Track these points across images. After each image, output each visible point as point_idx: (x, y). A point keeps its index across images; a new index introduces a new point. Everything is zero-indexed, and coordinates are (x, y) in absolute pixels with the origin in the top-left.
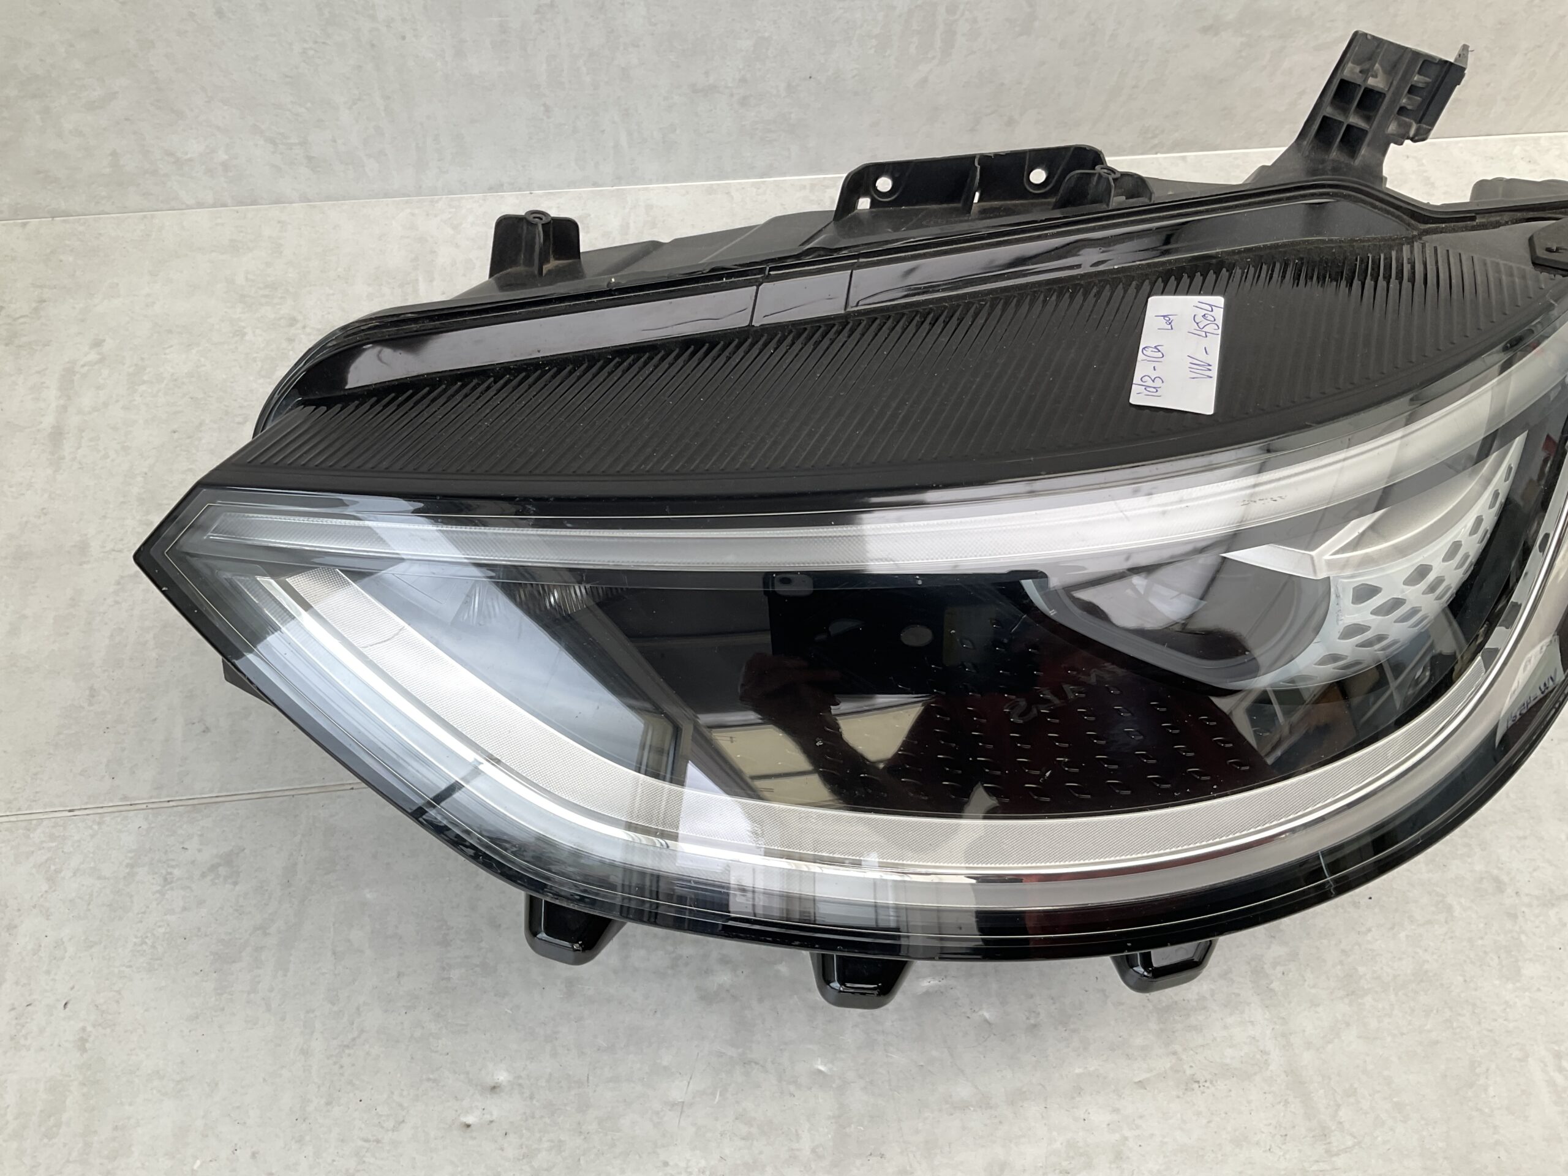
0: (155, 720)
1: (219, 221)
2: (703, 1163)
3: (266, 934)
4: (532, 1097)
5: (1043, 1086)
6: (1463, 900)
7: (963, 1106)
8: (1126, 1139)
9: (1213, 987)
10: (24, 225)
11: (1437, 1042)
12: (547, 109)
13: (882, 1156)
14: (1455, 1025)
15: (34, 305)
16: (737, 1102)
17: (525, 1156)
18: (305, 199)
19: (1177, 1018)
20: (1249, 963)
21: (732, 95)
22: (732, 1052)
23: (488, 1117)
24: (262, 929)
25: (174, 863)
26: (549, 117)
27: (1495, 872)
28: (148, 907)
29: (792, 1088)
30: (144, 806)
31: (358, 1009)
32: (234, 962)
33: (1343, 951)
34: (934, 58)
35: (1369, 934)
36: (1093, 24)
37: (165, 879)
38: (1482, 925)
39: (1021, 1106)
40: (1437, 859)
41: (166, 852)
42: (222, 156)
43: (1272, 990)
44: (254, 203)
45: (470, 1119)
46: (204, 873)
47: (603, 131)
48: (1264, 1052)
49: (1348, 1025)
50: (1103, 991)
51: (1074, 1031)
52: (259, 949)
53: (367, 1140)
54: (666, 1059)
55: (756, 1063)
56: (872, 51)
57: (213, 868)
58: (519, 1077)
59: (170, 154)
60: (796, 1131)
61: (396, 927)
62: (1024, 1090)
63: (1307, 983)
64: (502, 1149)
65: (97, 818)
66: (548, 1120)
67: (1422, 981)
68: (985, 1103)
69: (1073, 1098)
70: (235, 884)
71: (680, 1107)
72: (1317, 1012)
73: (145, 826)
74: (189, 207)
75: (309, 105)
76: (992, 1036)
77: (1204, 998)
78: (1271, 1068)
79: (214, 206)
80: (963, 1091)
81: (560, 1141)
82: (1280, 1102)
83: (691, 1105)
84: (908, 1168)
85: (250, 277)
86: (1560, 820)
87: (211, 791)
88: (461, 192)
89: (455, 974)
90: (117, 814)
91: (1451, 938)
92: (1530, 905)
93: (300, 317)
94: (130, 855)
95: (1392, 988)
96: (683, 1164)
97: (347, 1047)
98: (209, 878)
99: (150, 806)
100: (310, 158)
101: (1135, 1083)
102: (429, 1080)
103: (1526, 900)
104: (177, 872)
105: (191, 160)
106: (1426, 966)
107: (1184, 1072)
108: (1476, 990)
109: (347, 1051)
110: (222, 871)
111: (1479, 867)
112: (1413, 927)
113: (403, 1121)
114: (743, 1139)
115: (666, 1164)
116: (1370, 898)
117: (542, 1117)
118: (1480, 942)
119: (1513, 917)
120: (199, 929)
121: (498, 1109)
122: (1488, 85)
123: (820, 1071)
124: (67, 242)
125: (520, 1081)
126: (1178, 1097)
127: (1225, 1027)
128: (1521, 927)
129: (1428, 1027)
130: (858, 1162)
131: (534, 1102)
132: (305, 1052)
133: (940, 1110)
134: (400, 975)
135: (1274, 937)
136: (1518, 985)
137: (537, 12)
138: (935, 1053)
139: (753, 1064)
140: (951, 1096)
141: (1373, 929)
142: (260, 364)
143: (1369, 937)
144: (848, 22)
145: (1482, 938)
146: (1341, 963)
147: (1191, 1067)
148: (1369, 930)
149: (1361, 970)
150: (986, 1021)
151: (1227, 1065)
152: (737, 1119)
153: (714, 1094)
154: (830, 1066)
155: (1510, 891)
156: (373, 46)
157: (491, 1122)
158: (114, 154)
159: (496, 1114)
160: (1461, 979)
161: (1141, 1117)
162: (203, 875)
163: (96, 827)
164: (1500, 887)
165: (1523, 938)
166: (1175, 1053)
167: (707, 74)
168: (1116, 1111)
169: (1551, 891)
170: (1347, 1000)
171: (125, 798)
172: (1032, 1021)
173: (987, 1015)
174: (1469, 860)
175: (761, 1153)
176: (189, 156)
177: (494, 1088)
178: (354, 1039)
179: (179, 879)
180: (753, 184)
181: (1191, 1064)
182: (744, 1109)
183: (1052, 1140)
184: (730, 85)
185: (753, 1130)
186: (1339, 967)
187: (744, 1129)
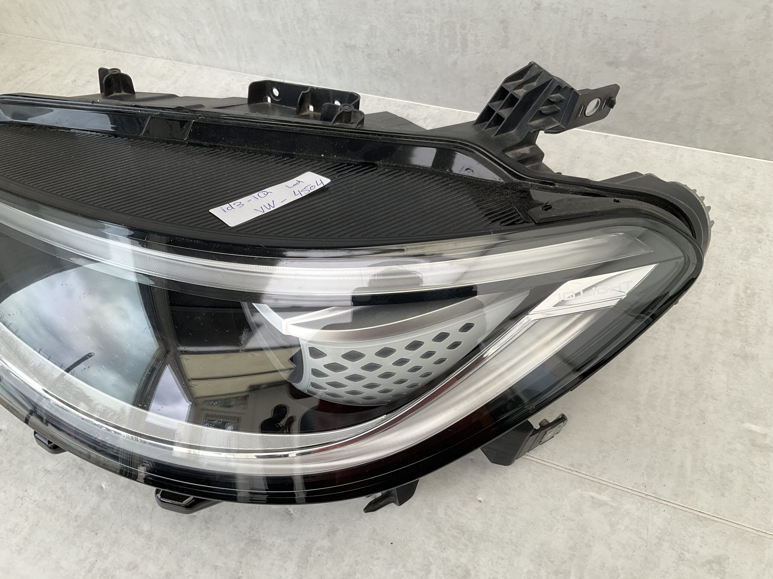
1: (165, 66)
2: (37, 498)
5: (177, 543)
6: (440, 572)
7: (139, 532)
9: (282, 543)
10: (105, 52)
12: (285, 43)
13: (97, 534)
16: (66, 482)
18: (198, 63)
19: (255, 547)
20: (307, 542)
21: (363, 52)
26: (286, 47)
27: (470, 567)
29: (87, 488)
33: (356, 561)
34: (458, 52)
35: (376, 561)
36: (542, 49)
39: (161, 547)
40: (443, 543)
42: (166, 38)
43: (308, 560)
44: (181, 61)
47: (309, 58)
50: (234, 517)
51: (208, 528)
55: (83, 471)
56: (426, 42)
58: (8, 431)
59: (148, 33)
60: (76, 505)
62: (168, 540)
63: (326, 566)
66: (4, 451)
68: (149, 537)
69: (184, 556)
71: (47, 472)
74: (159, 58)
75: (193, 22)
77: (274, 546)
79: (167, 59)
80: (146, 527)
83: (51, 474)
84: (101, 545)
86: (531, 560)
88: (257, 75)
96: (31, 494)
100: (198, 46)
101: (214, 565)
105: (156, 37)
107: (238, 573)
111: (463, 560)
112: (402, 570)
114: (57, 497)
115: (26, 491)
116: (392, 543)
117: (4, 449)
123: (102, 487)
127: (272, 564)
130: (87, 531)
131: (6, 443)
133: (131, 529)
135: (329, 536)
138: (147, 505)
140: (139, 526)
141: (380, 559)
146: (351, 566)
147: (243, 573)
148: (378, 559)
152: (61, 488)
153: (61, 474)
154: (107, 487)
158: (130, 29)
166: (241, 562)
167: (350, 39)
174: (461, 553)
175: (58, 506)
176: (155, 35)
181: (244, 572)
182: (66, 486)
183: (162, 568)
184: (362, 46)
185: (63, 496)
186: (348, 568)
187: (60, 493)
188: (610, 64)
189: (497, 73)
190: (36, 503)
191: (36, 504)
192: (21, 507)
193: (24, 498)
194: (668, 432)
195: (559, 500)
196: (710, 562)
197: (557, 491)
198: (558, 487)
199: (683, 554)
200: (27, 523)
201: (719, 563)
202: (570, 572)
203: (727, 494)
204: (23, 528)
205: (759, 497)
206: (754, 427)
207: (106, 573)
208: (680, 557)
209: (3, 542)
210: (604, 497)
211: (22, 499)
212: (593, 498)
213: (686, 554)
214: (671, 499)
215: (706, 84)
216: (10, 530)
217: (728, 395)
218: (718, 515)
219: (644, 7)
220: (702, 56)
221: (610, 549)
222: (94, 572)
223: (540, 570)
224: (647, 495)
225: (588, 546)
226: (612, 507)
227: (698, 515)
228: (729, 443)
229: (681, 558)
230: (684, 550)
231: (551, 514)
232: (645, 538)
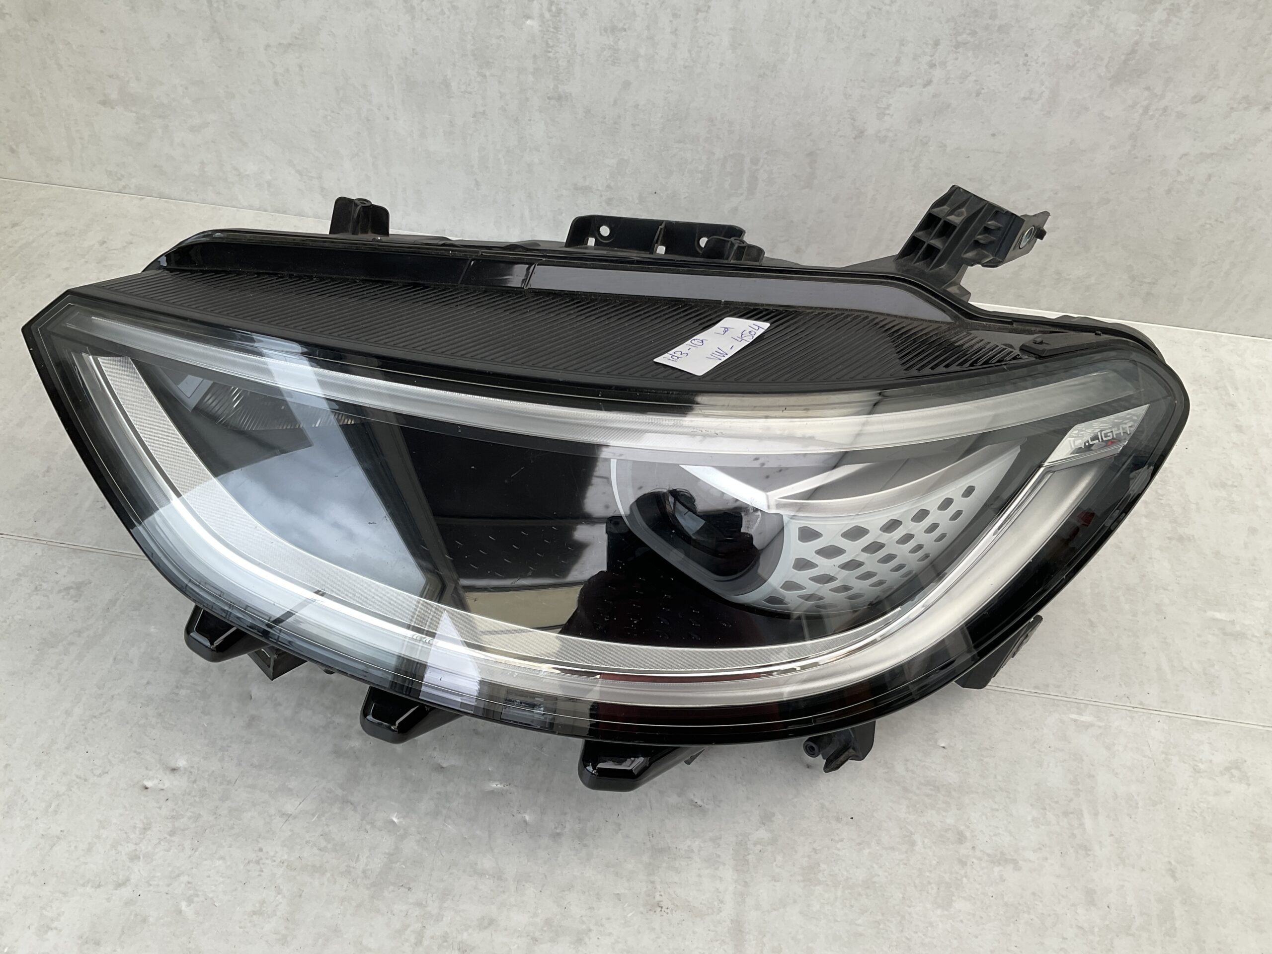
0: (77, 494)
1: (259, 220)
2: (286, 857)
3: (79, 636)
4: (195, 782)
5: (545, 876)
6: (926, 841)
7: (482, 874)
8: (590, 930)
9: (702, 845)
10: (141, 199)
11: (861, 935)
12: (477, 184)
13: (409, 889)
14: (881, 926)
15: (125, 244)
16: (327, 825)
17: (173, 817)
19: (666, 858)
20: (737, 837)
21: (601, 196)
22: (339, 792)
23: (161, 786)
24: (79, 633)
25: (45, 580)
26: (478, 189)
27: (962, 828)
28: (17, 601)
29: (368, 827)
30: (45, 542)
31: (113, 697)
32: (52, 647)
33: (814, 849)
35: (840, 843)
36: (858, 189)
37: (36, 588)
38: (934, 862)
39: (523, 885)
40: (918, 806)
41: (45, 572)
42: (268, 176)
43: (747, 861)
44: (284, 212)
45: (148, 784)
46: (61, 590)
47: (513, 205)
48: (721, 902)
49: (795, 902)
50: (619, 825)
51: (585, 845)
52: (71, 644)
53: (80, 778)
54: (292, 784)
55: (352, 804)
56: (698, 182)
57: (68, 589)
58: (193, 767)
59: (236, 169)
60: (358, 855)
61: (160, 654)
62: (531, 874)
63: (774, 864)
64: (160, 808)
65: (14, 542)
66: (197, 799)
67: (868, 888)
68: (499, 876)
69: (564, 891)
70: (76, 601)
71: (287, 817)
72: (775, 886)
73: (40, 554)
74: (243, 207)
75: (325, 152)
76: (525, 832)
77: (692, 851)
78: (721, 914)
79: (259, 209)
80: (487, 863)
81: (199, 815)
82: (717, 940)
83: (295, 817)
84: (424, 903)
86: (1031, 805)
87: (89, 544)
89: (183, 692)
90: (27, 543)
91: (906, 864)
92: (980, 859)
94: (22, 568)
95: (841, 886)
96: (272, 854)
97: (95, 717)
98: (62, 594)
99: (49, 543)
100: (322, 190)
101: (614, 894)
102: (135, 752)
103: (978, 854)
104: (45, 586)
105: (248, 175)
106: (876, 879)
107: (654, 898)
108: (910, 907)
109: (94, 720)
110: (72, 592)
111: (950, 821)
112: (878, 848)
113: (107, 773)
114: (320, 849)
115: (261, 850)
116: (852, 818)
117: (195, 796)
118: (928, 874)
119: (963, 864)
120: (41, 622)
121: (169, 782)
122: (1175, 286)
123: (393, 822)
124: (162, 213)
125: (192, 770)
126: (642, 913)
127: (699, 876)
128: (966, 872)
129: (860, 921)
130: (391, 888)
131: (195, 785)
132: (68, 713)
133: (464, 871)
134: (148, 683)
135: (764, 824)
136: (946, 913)
137: (474, 116)
138: (478, 832)
139: (349, 804)
140: (476, 864)
141: (845, 840)
143: (839, 845)
144: (681, 159)
145: (930, 871)
146: (809, 856)
147: (661, 895)
148: (842, 840)
149: (823, 866)
150: (525, 821)
151: (689, 902)
152: (321, 835)
153: (313, 815)
154: (401, 820)
155: (968, 844)
156: (368, 120)
157: (163, 790)
158: (202, 163)
159: (167, 784)
160: (901, 896)
161: (608, 919)
162: (60, 592)
163: (11, 547)
164: (961, 838)
165: (965, 880)
166: (652, 882)
167: (584, 178)
168: (591, 908)
169: (1002, 853)
170: (802, 884)
171: (36, 535)
172: (558, 831)
173: (527, 818)
174: (944, 814)
175: (327, 862)
176: (247, 173)
177: (174, 770)
178: (101, 714)
179: (44, 590)
181: (662, 893)
182: (330, 831)
183: (536, 915)
184: (600, 188)
185: (330, 846)
186: (806, 859)
187: (323, 843)
189: (792, 221)
190: (285, 864)
191: (287, 867)
192: (260, 875)
193: (261, 861)
194: (1130, 634)
195: (1037, 729)
196: (1228, 769)
197: (1031, 719)
198: (1030, 715)
199: (1197, 766)
200: (280, 896)
201: (1238, 768)
202: (1081, 810)
203: (1217, 692)
204: (277, 906)
205: (1251, 689)
206: (1218, 615)
207: (446, 941)
208: (1194, 769)
209: (248, 933)
210: (1086, 718)
211: (258, 862)
212: (1075, 721)
213: (1200, 765)
214: (1162, 708)
215: (1058, 228)
216: (255, 913)
217: (1178, 584)
218: (1217, 716)
219: (993, 135)
220: (1056, 193)
221: (1116, 775)
222: (426, 943)
223: (1046, 814)
224: (1133, 708)
225: (1091, 776)
226: (1100, 727)
227: (1197, 721)
228: (1199, 636)
229: (1196, 770)
230: (1196, 761)
231: (1035, 748)
232: (1150, 756)
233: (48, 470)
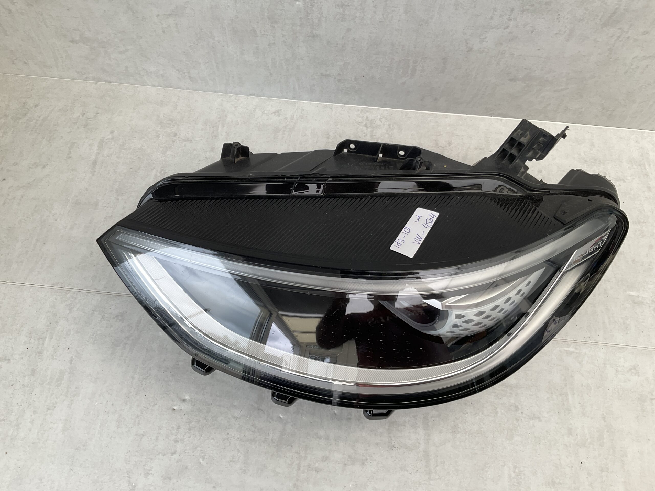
1: (159, 92)
2: (239, 436)
3: (128, 340)
4: (194, 405)
5: (346, 437)
6: (502, 411)
7: (320, 438)
8: (367, 459)
10: (96, 83)
11: (476, 454)
12: (271, 74)
13: (292, 446)
14: (485, 450)
15: (95, 114)
16: (253, 421)
17: (188, 422)
18: (187, 89)
19: (395, 426)
20: (424, 415)
21: (335, 78)
22: (256, 405)
23: (180, 408)
24: (128, 338)
25: (106, 312)
27: (517, 404)
28: (96, 324)
29: (271, 420)
30: (101, 293)
31: (150, 368)
32: (118, 346)
33: (456, 418)
34: (408, 76)
35: (467, 415)
36: (468, 73)
37: (103, 317)
38: (506, 420)
39: (338, 442)
40: (499, 396)
41: (104, 308)
42: (161, 72)
43: (428, 425)
44: (171, 87)
45: (175, 408)
46: (114, 317)
47: (290, 83)
48: (419, 443)
49: (449, 441)
52: (126, 344)
53: (145, 407)
54: (236, 403)
57: (117, 316)
58: (192, 399)
59: (144, 69)
60: (269, 433)
61: (166, 346)
62: (340, 437)
63: (440, 425)
64: (182, 418)
65: (86, 293)
66: (197, 413)
67: (479, 433)
68: (327, 438)
69: (355, 443)
70: (123, 322)
71: (236, 418)
72: (440, 435)
73: (100, 299)
74: (149, 86)
75: (191, 62)
76: (336, 418)
78: (420, 449)
79: (158, 86)
80: (322, 433)
81: (199, 420)
82: (419, 460)
83: (240, 418)
84: (298, 452)
85: (165, 116)
86: (547, 392)
87: (121, 292)
88: (240, 94)
89: (180, 364)
90: (92, 294)
91: (494, 422)
92: (525, 418)
93: (178, 134)
94: (94, 307)
95: (468, 434)
96: (233, 435)
97: (145, 379)
98: (116, 319)
99: (102, 293)
100: (190, 77)
101: (375, 443)
102: (166, 394)
103: (524, 415)
104: (106, 315)
106: (482, 429)
107: (392, 443)
108: (496, 440)
109: (145, 380)
110: (120, 318)
111: (512, 401)
112: (482, 416)
113: (156, 404)
114: (252, 432)
115: (228, 434)
118: (503, 426)
119: (517, 420)
120: (110, 334)
121: (184, 406)
123: (281, 417)
124: (108, 92)
125: (192, 400)
126: (387, 450)
127: (409, 433)
128: (519, 424)
129: (476, 448)
130: (284, 446)
131: (195, 407)
132: (133, 378)
133: (313, 437)
134: (164, 360)
136: (511, 442)
137: (269, 45)
138: (316, 420)
139: (261, 411)
140: (317, 434)
141: (468, 413)
142: (162, 148)
143: (466, 415)
144: (377, 62)
145: (504, 425)
146: (454, 421)
147: (394, 442)
148: (467, 413)
149: (460, 425)
150: (335, 413)
151: (406, 444)
152: (252, 425)
153: (247, 417)
154: (284, 416)
155: (520, 411)
156: (213, 47)
157: (181, 410)
158: (127, 67)
159: (183, 408)
160: (492, 436)
161: (374, 454)
162: (114, 318)
163: (85, 296)
164: (517, 409)
165: (518, 427)
166: (390, 437)
167: (327, 71)
168: (367, 450)
169: (534, 415)
170: (452, 434)
171: (95, 289)
172: (349, 417)
173: (336, 412)
174: (509, 398)
175: (256, 437)
176: (151, 71)
177: (184, 400)
178: (147, 377)
179: (107, 318)
180: (341, 106)
181: (395, 441)
182: (255, 423)
183: (344, 454)
184: (335, 75)
185: (256, 430)
186: (453, 423)
187: (253, 429)
188: (511, 80)
189: (433, 87)
190: (240, 439)
191: (240, 440)
192: (230, 445)
193: (229, 439)
194: (592, 306)
195: (549, 356)
196: (630, 369)
197: (547, 351)
198: (547, 349)
199: (617, 369)
200: (240, 453)
201: (635, 369)
202: (567, 393)
203: (629, 332)
204: (239, 458)
205: (644, 330)
206: (632, 293)
207: (310, 468)
208: (616, 371)
209: (229, 470)
210: (571, 349)
211: (228, 439)
212: (566, 351)
213: (619, 368)
214: (604, 342)
215: (568, 88)
216: (230, 461)
217: (615, 278)
218: (627, 344)
219: (539, 49)
220: (569, 74)
221: (583, 375)
222: (302, 469)
223: (552, 395)
224: (592, 342)
225: (572, 377)
226: (577, 353)
227: (619, 347)
228: (623, 305)
229: (617, 371)
230: (617, 366)
231: (548, 365)
232: (598, 365)
233: (92, 253)
